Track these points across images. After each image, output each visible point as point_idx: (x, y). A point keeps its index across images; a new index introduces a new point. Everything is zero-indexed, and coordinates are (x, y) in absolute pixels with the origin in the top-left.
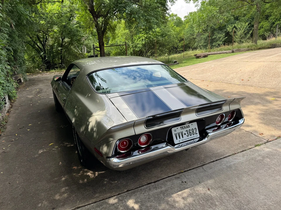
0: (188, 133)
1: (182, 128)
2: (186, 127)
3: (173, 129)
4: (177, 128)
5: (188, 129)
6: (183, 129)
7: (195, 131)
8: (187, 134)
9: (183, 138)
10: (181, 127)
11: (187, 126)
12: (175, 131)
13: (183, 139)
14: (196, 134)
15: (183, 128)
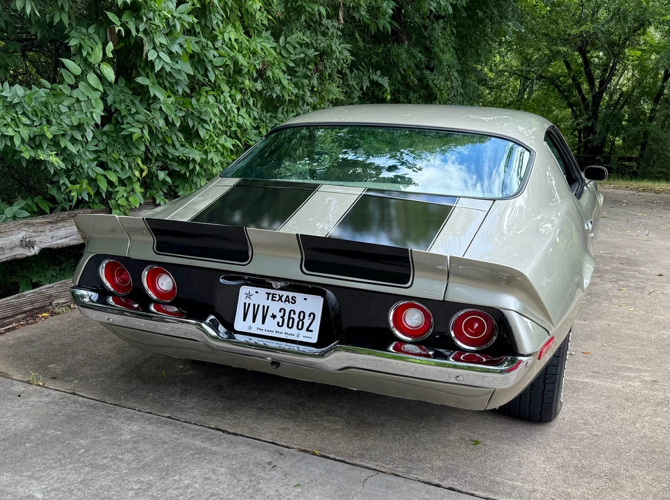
0: (282, 317)
1: (270, 296)
2: (283, 299)
3: (244, 290)
4: (257, 292)
5: (288, 307)
6: (272, 300)
7: (307, 322)
8: (281, 320)
9: (263, 323)
10: (268, 294)
11: (288, 297)
12: (249, 295)
13: (262, 327)
14: (308, 330)
15: (273, 297)
